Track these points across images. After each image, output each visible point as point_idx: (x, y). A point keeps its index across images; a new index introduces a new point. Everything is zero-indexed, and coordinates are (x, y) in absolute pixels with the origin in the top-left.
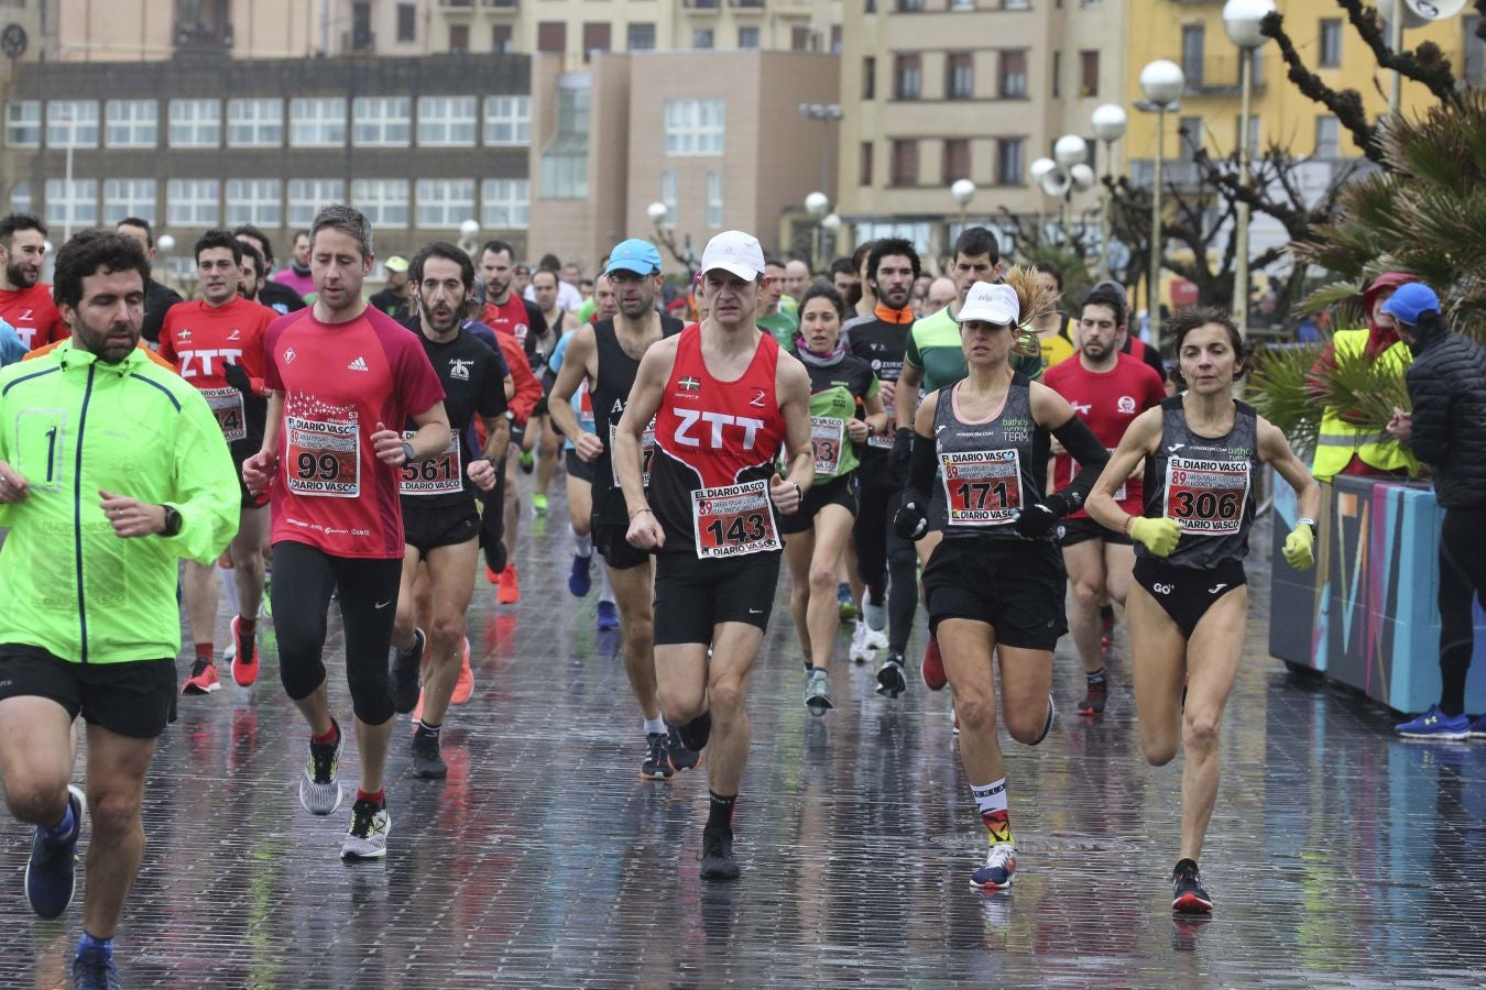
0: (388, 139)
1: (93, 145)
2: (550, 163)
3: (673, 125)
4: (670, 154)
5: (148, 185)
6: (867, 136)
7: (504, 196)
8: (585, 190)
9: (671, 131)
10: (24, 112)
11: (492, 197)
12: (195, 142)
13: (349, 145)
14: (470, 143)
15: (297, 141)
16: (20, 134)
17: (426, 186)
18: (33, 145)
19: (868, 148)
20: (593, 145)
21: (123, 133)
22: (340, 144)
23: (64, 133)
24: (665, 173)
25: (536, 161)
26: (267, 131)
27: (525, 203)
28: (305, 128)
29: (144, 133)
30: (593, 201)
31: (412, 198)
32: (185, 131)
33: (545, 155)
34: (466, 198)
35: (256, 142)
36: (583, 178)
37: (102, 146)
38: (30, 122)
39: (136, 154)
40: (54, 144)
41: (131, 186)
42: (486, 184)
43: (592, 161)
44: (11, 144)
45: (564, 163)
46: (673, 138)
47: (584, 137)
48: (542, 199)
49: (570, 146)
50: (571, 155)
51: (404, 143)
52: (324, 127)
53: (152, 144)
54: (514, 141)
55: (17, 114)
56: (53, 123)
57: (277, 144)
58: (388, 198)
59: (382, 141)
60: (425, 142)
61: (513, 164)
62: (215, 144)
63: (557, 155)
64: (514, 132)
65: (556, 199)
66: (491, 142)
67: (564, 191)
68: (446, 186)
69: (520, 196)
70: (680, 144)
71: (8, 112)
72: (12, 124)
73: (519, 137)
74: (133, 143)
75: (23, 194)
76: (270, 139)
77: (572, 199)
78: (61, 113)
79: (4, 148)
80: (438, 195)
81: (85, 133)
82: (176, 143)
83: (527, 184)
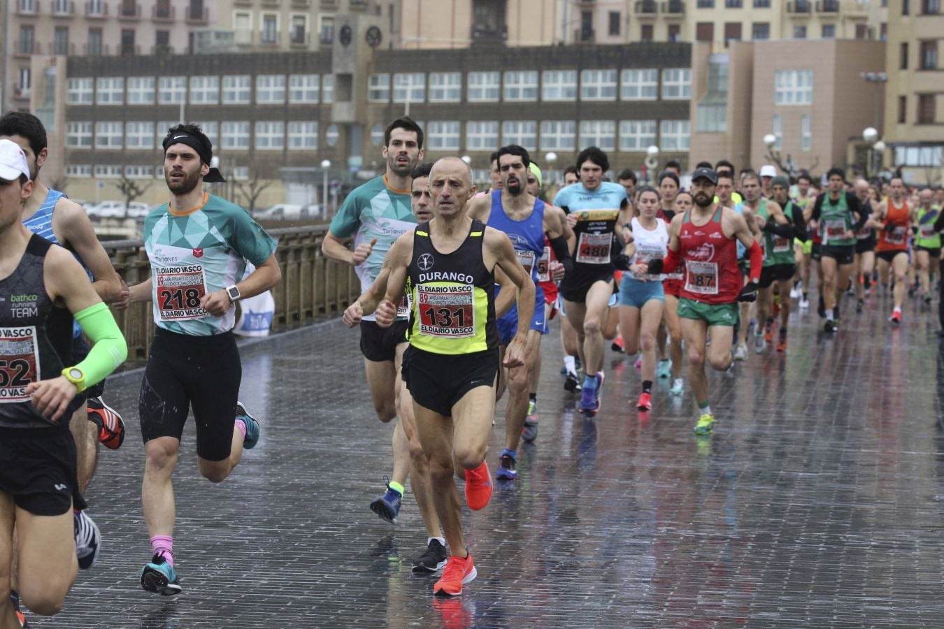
0: (603, 95)
1: (421, 100)
2: (703, 110)
3: (780, 86)
4: (778, 104)
5: (455, 125)
6: (903, 92)
7: (674, 130)
8: (725, 127)
9: (779, 90)
10: (380, 81)
11: (667, 131)
12: (484, 98)
13: (578, 100)
14: (653, 98)
15: (546, 98)
16: (377, 94)
17: (626, 125)
18: (385, 101)
19: (903, 100)
20: (730, 99)
21: (440, 93)
22: (573, 99)
23: (403, 93)
24: (775, 116)
25: (694, 109)
26: (528, 91)
27: (687, 135)
28: (552, 90)
29: (452, 93)
30: (730, 134)
31: (617, 132)
32: (478, 92)
33: (701, 105)
34: (651, 131)
35: (521, 98)
36: (723, 120)
37: (427, 100)
38: (383, 87)
39: (448, 106)
40: (397, 100)
41: (445, 126)
42: (663, 123)
43: (729, 109)
44: (372, 100)
45: (712, 110)
46: (780, 94)
47: (724, 94)
48: (699, 133)
49: (715, 99)
50: (716, 105)
51: (612, 98)
52: (563, 89)
53: (457, 100)
54: (681, 97)
55: (375, 82)
56: (397, 87)
57: (534, 99)
58: (603, 132)
59: (599, 97)
60: (625, 98)
61: (680, 111)
62: (496, 100)
63: (708, 105)
64: (681, 91)
65: (707, 132)
66: (666, 97)
67: (712, 127)
68: (639, 125)
69: (685, 131)
70: (785, 97)
71: (370, 82)
72: (372, 88)
73: (684, 94)
74: (446, 99)
75: (379, 131)
76: (529, 96)
77: (717, 132)
78: (402, 81)
79: (367, 103)
80: (633, 131)
81: (416, 93)
82: (472, 99)
83: (689, 124)
